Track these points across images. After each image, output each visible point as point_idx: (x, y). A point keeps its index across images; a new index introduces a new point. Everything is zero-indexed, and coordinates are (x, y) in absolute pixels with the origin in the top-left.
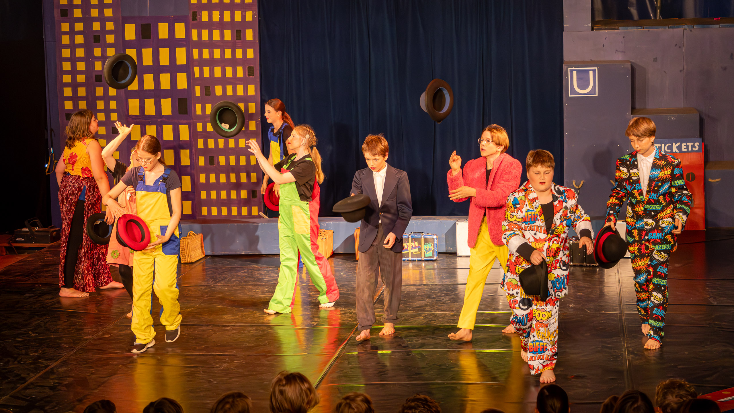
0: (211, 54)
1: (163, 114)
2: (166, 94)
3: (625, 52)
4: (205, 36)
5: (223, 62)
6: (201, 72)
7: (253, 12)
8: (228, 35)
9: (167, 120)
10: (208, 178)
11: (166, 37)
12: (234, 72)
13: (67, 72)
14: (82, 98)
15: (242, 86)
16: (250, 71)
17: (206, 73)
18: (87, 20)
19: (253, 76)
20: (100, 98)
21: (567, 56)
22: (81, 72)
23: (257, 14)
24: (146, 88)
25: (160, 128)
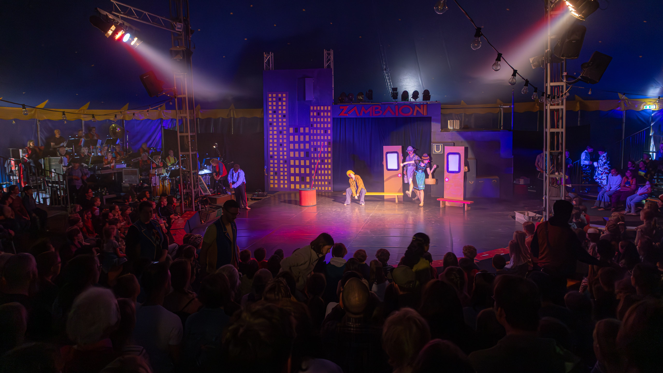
0: (317, 138)
1: (301, 157)
2: (302, 150)
3: (452, 139)
4: (315, 132)
5: (320, 140)
9: (302, 159)
10: (315, 178)
11: (303, 132)
12: (324, 144)
13: (271, 143)
14: (276, 151)
15: (327, 148)
16: (329, 143)
17: (315, 144)
18: (278, 126)
20: (281, 151)
21: (433, 140)
22: (275, 143)
24: (296, 148)
25: (300, 161)
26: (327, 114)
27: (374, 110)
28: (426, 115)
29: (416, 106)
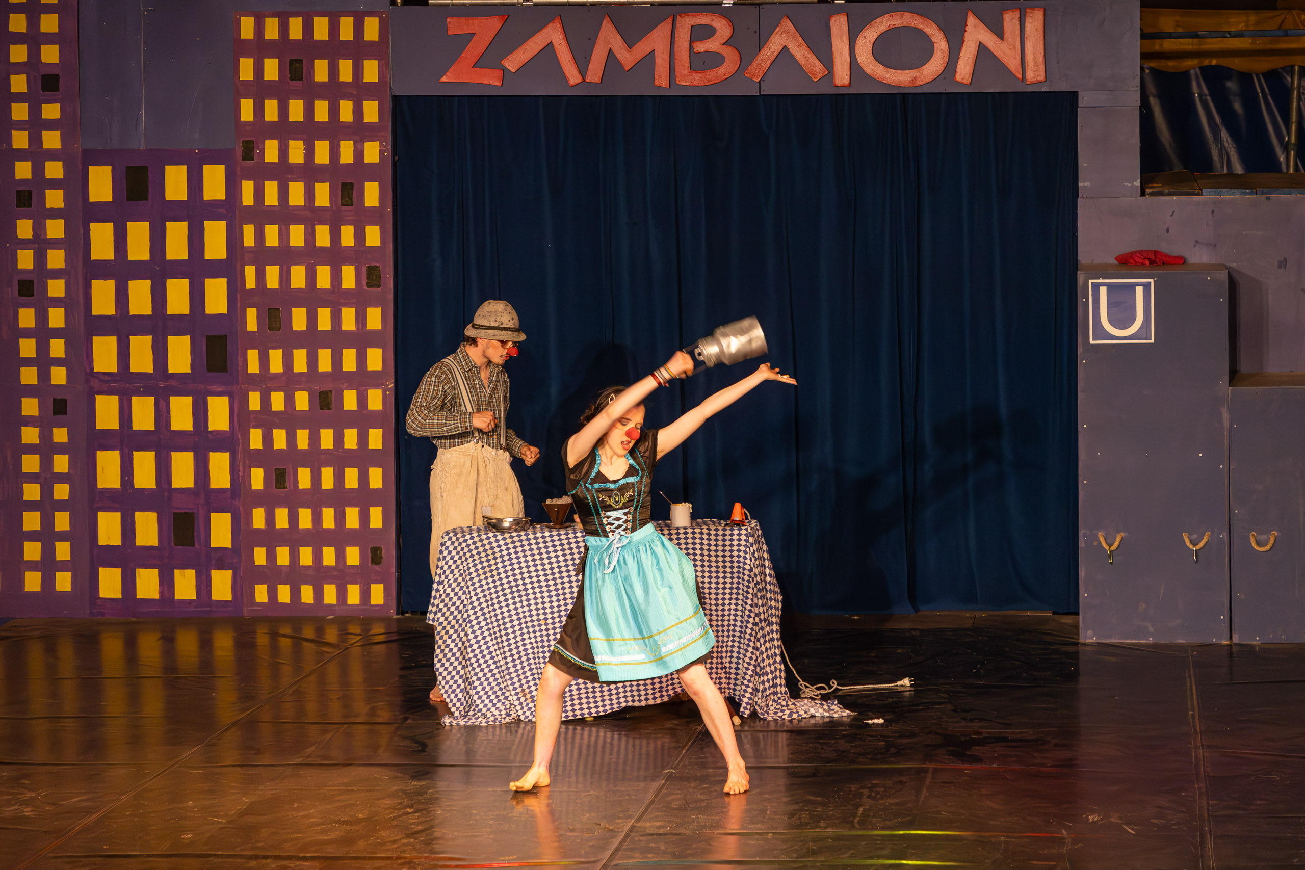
0: (284, 236)
2: (179, 325)
4: (271, 197)
5: (311, 255)
6: (261, 276)
7: (381, 144)
9: (180, 384)
10: (270, 519)
15: (354, 309)
16: (371, 277)
17: (272, 278)
18: (4, 155)
19: (380, 286)
21: (1086, 253)
23: (389, 147)
24: (133, 311)
25: (162, 404)
26: (358, 71)
27: (686, 45)
28: (1039, 82)
29: (971, 21)
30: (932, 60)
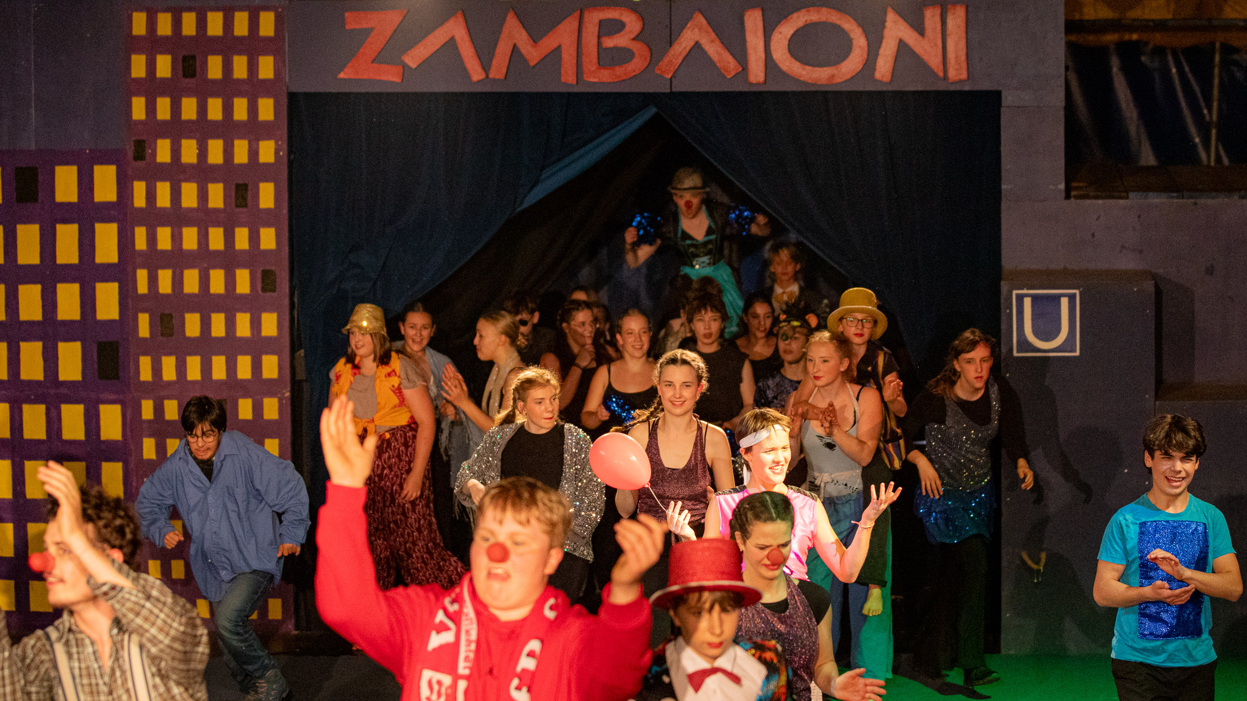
0: (177, 238)
1: (62, 378)
2: (69, 331)
3: (1141, 252)
4: (164, 198)
5: (204, 259)
6: (153, 280)
7: (276, 143)
8: (217, 196)
9: (72, 392)
11: (74, 198)
12: (231, 282)
15: (249, 315)
16: (267, 281)
17: (165, 285)
19: (274, 291)
21: (1010, 259)
23: (285, 146)
24: (24, 316)
25: (54, 412)
26: (253, 67)
27: (594, 40)
28: (961, 81)
29: (891, 17)
30: (851, 57)
